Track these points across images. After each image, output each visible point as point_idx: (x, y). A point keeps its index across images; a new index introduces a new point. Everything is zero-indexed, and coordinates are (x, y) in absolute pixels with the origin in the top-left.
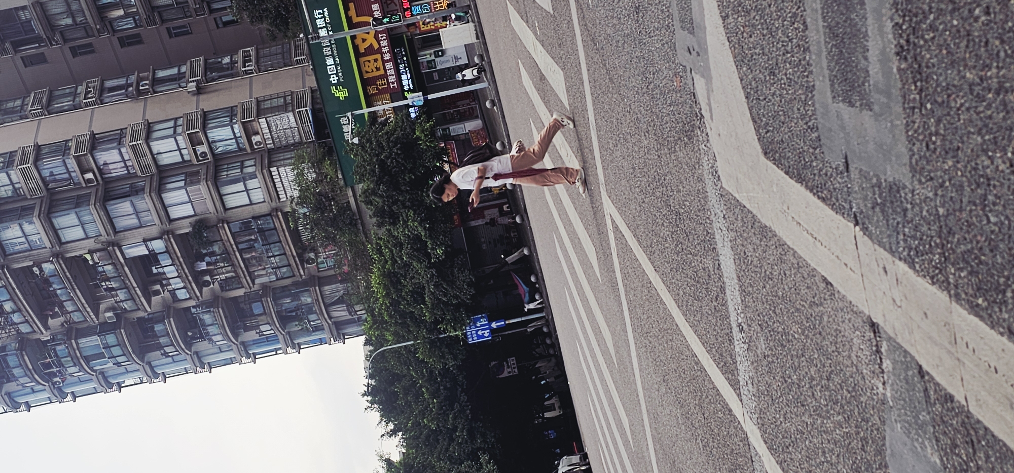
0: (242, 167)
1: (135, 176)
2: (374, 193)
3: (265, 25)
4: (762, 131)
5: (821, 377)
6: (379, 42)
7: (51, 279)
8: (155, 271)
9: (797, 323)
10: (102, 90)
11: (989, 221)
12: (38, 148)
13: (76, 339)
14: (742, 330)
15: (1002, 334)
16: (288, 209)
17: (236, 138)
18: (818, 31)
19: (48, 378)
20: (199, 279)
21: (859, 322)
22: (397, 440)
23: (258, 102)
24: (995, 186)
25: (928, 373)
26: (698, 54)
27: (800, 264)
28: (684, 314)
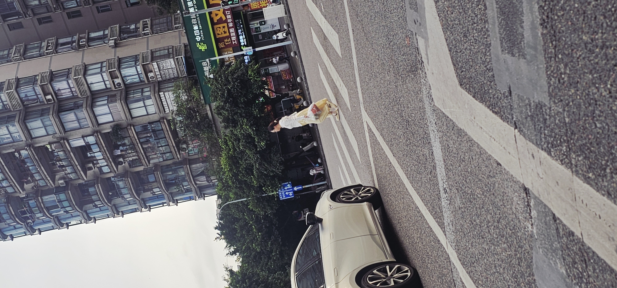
0: (142, 92)
1: (77, 97)
2: (223, 108)
3: (156, 6)
4: (459, 71)
5: (494, 221)
6: (226, 16)
7: (26, 160)
8: (89, 155)
9: (479, 188)
10: (57, 45)
11: (596, 127)
12: (18, 80)
13: (41, 197)
14: (446, 192)
15: (603, 195)
16: (170, 118)
17: (138, 74)
18: (493, 10)
19: (24, 220)
20: (116, 160)
21: (517, 188)
22: (235, 257)
23: (152, 53)
24: (600, 105)
25: (559, 219)
26: (420, 24)
27: (482, 152)
28: (411, 183)
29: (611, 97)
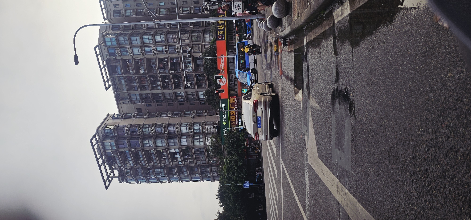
0: (200, 136)
1: (176, 134)
2: (228, 147)
3: (211, 106)
4: (319, 152)
5: (325, 213)
6: (235, 113)
7: (152, 154)
8: (175, 156)
9: (321, 199)
10: (173, 114)
11: (368, 184)
12: (156, 124)
13: (155, 169)
14: (308, 198)
15: (368, 212)
16: (208, 148)
17: (200, 129)
18: (334, 132)
19: (147, 177)
20: (185, 160)
21: (335, 202)
22: (222, 208)
23: (206, 122)
24: (370, 176)
25: (350, 218)
26: (307, 131)
27: (324, 185)
28: (295, 191)
29: (374, 174)
